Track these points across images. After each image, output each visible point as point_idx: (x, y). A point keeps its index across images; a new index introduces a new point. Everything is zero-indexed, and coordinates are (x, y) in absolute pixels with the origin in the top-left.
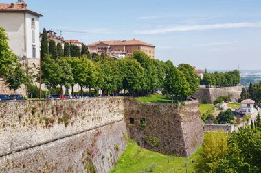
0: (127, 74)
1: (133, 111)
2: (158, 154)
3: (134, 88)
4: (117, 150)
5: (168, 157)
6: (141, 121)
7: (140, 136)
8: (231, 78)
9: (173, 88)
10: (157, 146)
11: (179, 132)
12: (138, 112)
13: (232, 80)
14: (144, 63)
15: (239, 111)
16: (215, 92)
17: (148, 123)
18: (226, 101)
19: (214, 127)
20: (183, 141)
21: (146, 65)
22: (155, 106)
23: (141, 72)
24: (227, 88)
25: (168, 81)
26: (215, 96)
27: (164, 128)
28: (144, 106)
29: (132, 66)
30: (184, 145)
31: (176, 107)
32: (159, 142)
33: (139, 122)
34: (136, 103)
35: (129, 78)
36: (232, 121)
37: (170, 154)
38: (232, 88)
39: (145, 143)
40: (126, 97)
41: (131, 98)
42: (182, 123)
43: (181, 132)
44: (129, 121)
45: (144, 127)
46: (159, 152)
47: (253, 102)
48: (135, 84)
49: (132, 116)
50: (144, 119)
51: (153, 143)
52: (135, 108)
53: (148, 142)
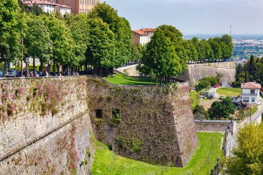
0: (91, 42)
1: (101, 99)
2: (140, 163)
3: (102, 62)
4: (89, 156)
5: (155, 166)
6: (114, 113)
7: (112, 136)
8: (218, 49)
9: (158, 63)
10: (138, 151)
11: (171, 130)
12: (109, 99)
13: (220, 52)
14: (113, 24)
15: (238, 100)
16: (197, 70)
17: (124, 117)
18: (213, 85)
19: (206, 124)
20: (176, 142)
21: (116, 27)
22: (135, 91)
23: (110, 38)
24: (212, 64)
25: (152, 53)
26: (197, 77)
27: (149, 123)
28: (118, 91)
29: (97, 29)
30: (178, 149)
31: (167, 93)
32: (141, 145)
33: (110, 115)
34: (106, 87)
35: (94, 47)
36: (231, 115)
37: (157, 163)
38: (221, 64)
39: (120, 146)
40: (91, 77)
41: (98, 79)
42: (175, 117)
43: (174, 129)
44: (94, 115)
45: (118, 122)
46: (141, 159)
47: (259, 86)
48: (103, 56)
49: (99, 106)
50: (118, 111)
51: (132, 146)
52: (104, 93)
53: (125, 145)
